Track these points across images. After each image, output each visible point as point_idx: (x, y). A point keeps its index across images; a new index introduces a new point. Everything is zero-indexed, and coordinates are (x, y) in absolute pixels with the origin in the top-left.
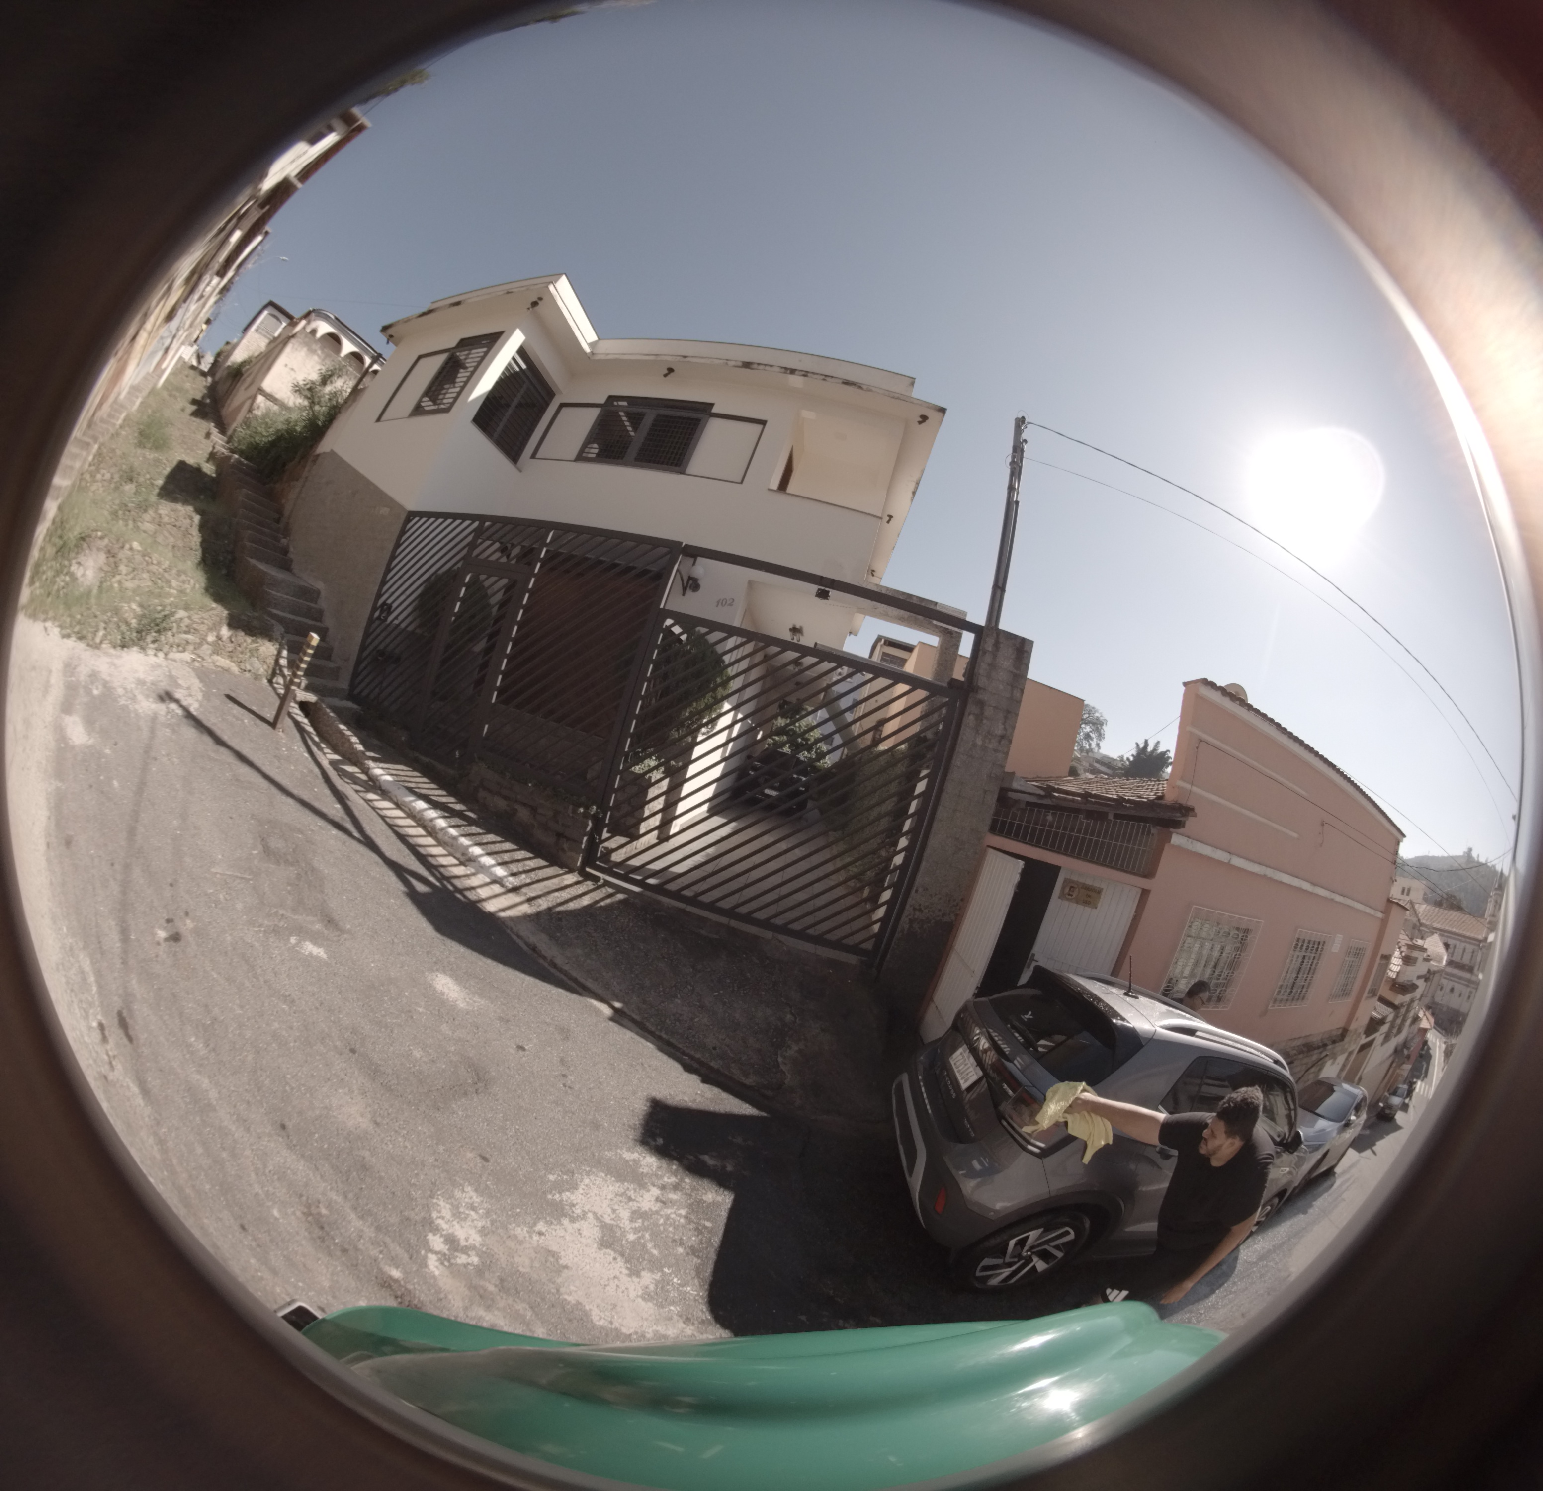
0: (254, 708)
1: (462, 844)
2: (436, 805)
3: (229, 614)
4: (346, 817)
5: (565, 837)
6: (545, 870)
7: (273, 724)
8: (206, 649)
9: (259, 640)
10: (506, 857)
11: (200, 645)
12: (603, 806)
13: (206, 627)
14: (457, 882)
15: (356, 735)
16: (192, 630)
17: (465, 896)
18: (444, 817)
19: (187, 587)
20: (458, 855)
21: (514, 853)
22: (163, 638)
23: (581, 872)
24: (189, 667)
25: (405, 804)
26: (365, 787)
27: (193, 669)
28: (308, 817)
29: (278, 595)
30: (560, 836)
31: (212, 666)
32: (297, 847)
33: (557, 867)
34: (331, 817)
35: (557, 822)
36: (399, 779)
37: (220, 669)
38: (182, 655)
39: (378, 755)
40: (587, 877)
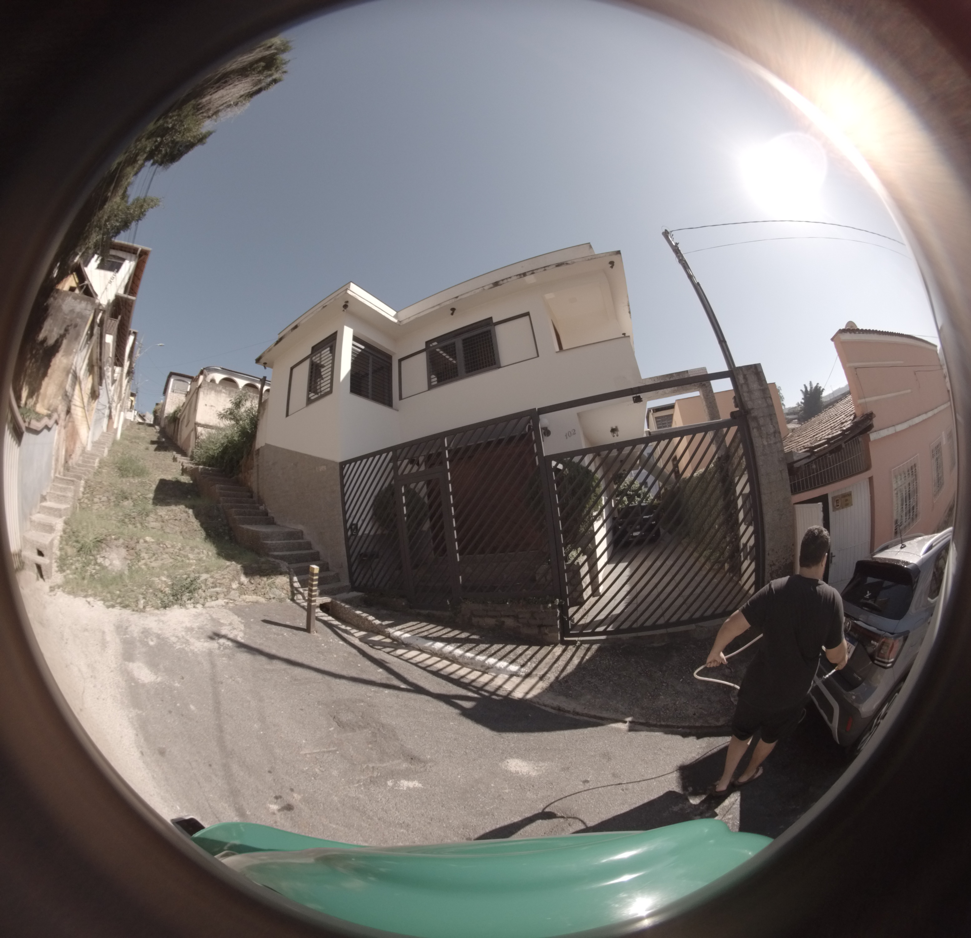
0: (288, 623)
2: (449, 641)
3: (242, 566)
5: (545, 626)
6: (539, 652)
7: (308, 630)
8: (234, 594)
9: (272, 577)
10: (512, 656)
11: (228, 592)
12: (563, 596)
13: (228, 580)
15: (371, 614)
16: (218, 585)
17: (498, 695)
18: (459, 647)
19: (203, 556)
20: (478, 668)
21: (515, 651)
22: (196, 595)
23: (563, 642)
24: (225, 608)
25: (426, 648)
26: (392, 647)
27: (230, 609)
28: (363, 688)
29: (274, 542)
30: (540, 626)
31: (243, 603)
32: (363, 713)
33: (546, 647)
34: (379, 681)
35: (535, 619)
36: (415, 633)
37: (250, 603)
38: (217, 602)
39: (391, 622)
40: (567, 644)
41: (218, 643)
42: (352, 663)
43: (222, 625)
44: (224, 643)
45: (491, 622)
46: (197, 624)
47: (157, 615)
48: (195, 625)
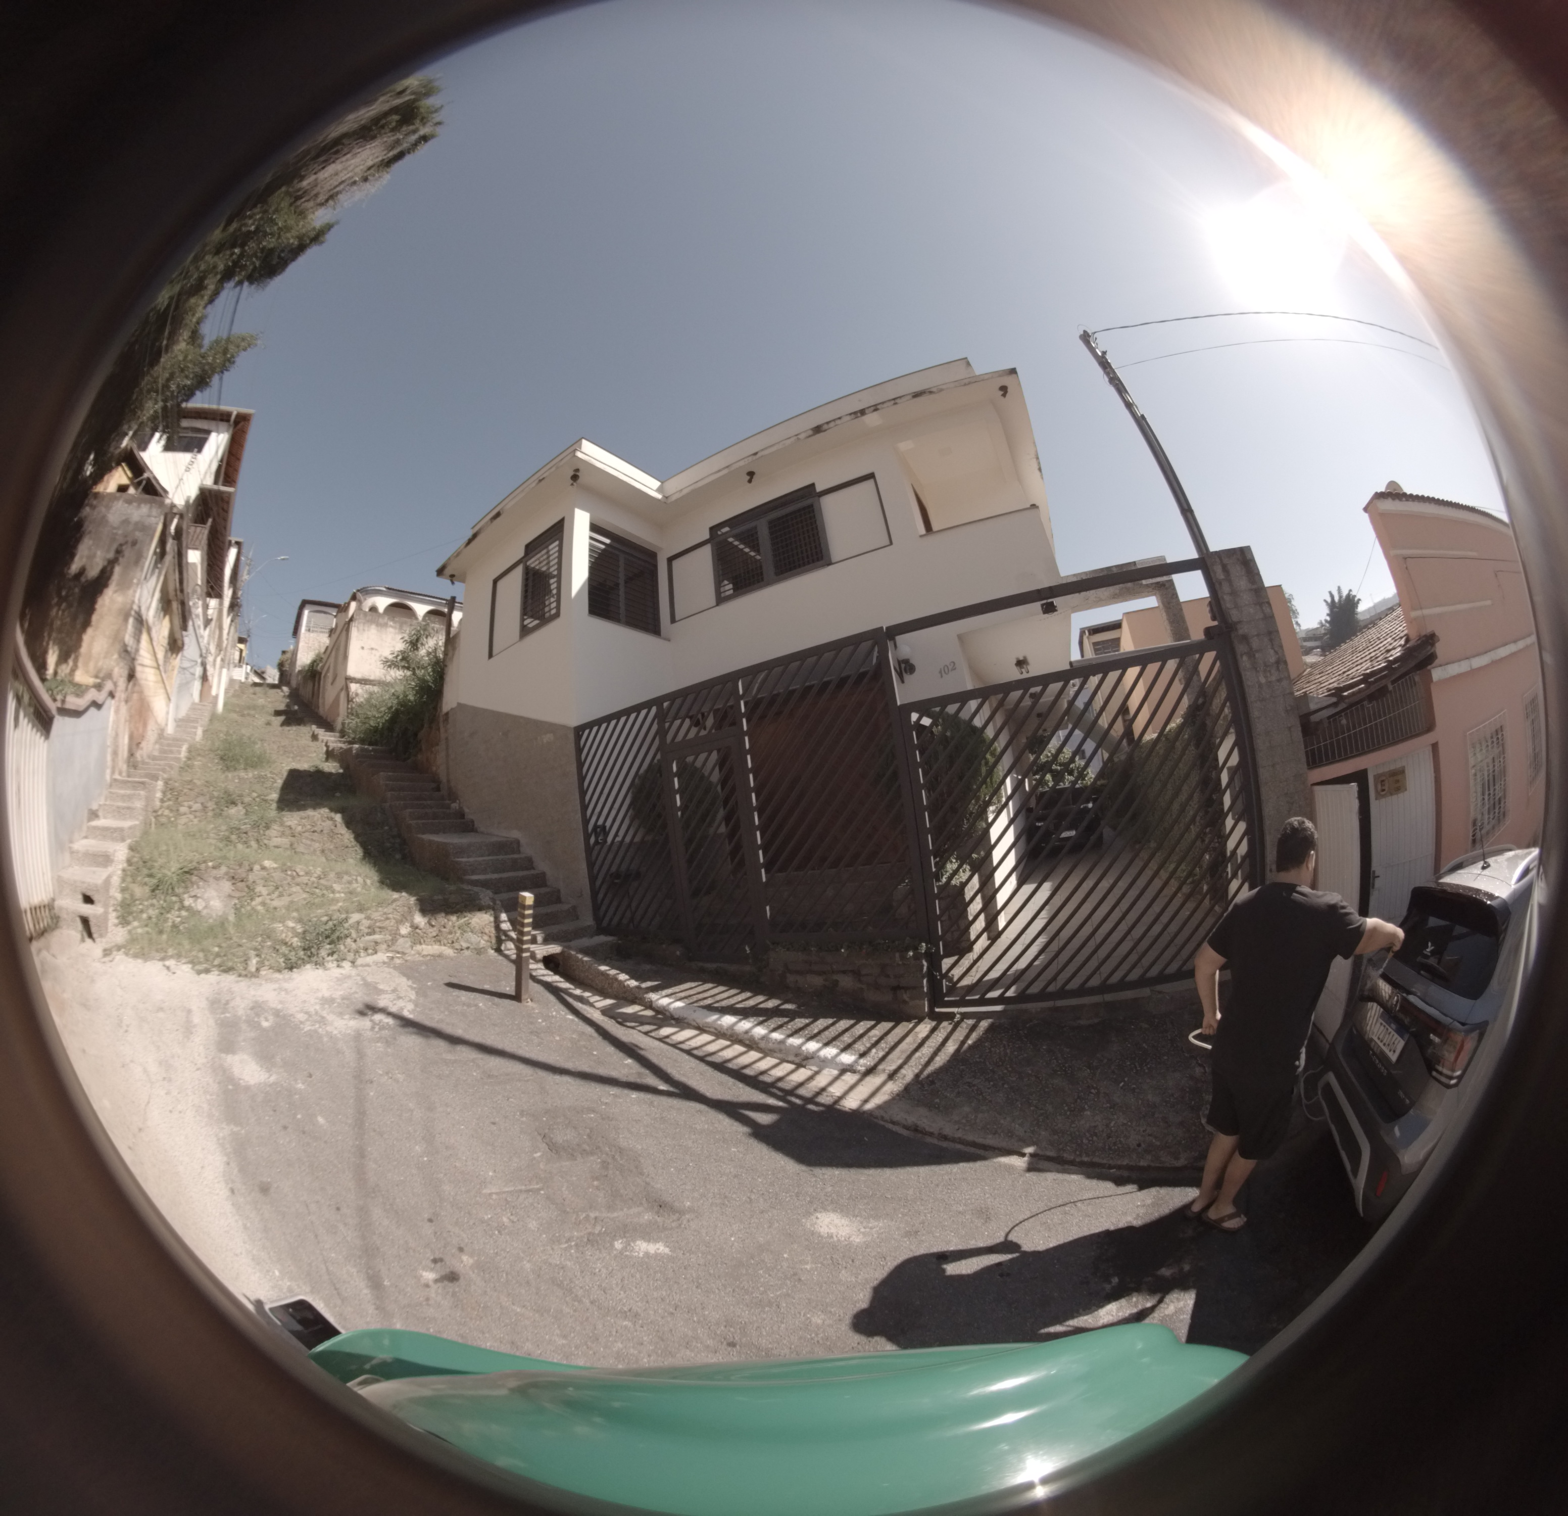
0: (487, 987)
1: (792, 1046)
2: (745, 1013)
3: (417, 900)
4: (644, 1072)
5: (903, 988)
6: (894, 1032)
7: (517, 997)
8: (403, 944)
9: (465, 914)
10: (847, 1038)
11: (394, 941)
12: (932, 939)
13: (393, 921)
14: (802, 1091)
15: (623, 971)
16: (377, 930)
17: (817, 1104)
18: (760, 1023)
19: (357, 887)
20: (791, 1058)
21: (852, 1030)
22: (342, 947)
23: (933, 1016)
24: (388, 967)
25: (709, 1025)
26: (654, 1024)
27: (395, 968)
28: (596, 1090)
29: (471, 860)
30: (896, 989)
31: (418, 958)
32: (591, 1130)
33: (904, 1023)
34: (624, 1079)
35: (888, 976)
36: (691, 1001)
37: (429, 958)
38: (375, 957)
39: (656, 983)
40: (940, 1018)
41: (371, 1021)
42: (584, 1050)
43: (380, 992)
44: (380, 1021)
45: (817, 981)
46: (341, 993)
47: (277, 981)
48: (338, 994)
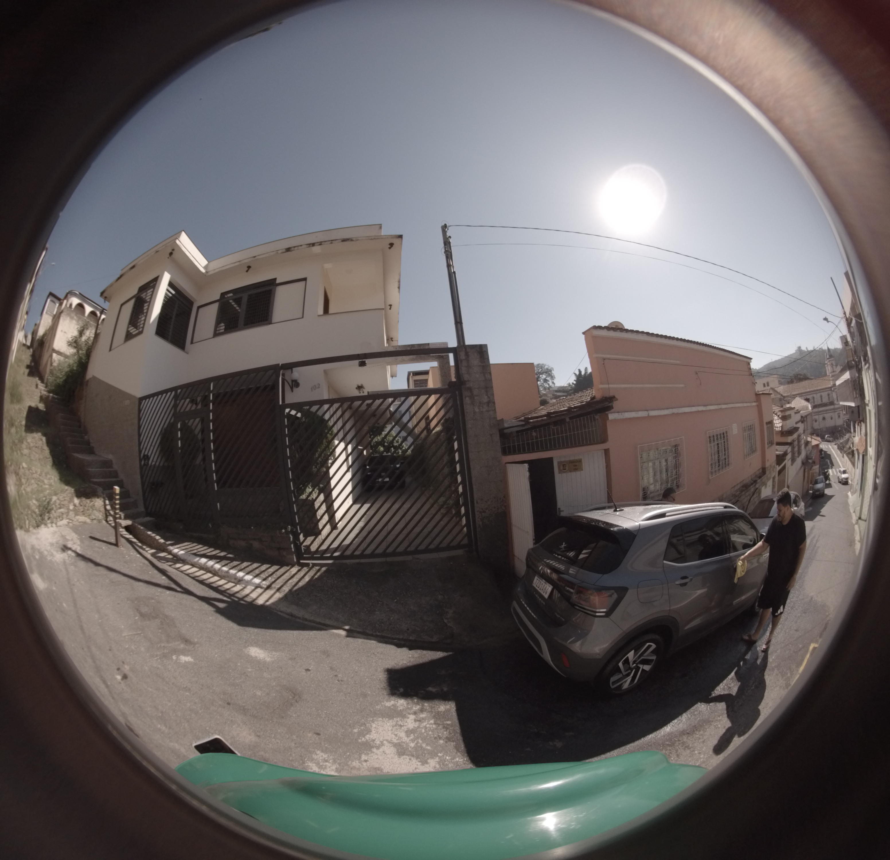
0: (105, 539)
1: (232, 574)
2: (211, 558)
3: (74, 490)
4: (170, 582)
5: (282, 549)
6: (279, 571)
7: (117, 545)
8: (71, 514)
9: (94, 500)
10: (257, 572)
11: (68, 513)
14: (238, 595)
15: (157, 535)
17: (245, 601)
19: (52, 482)
21: (260, 568)
22: (51, 515)
23: (299, 564)
24: (68, 527)
25: (195, 563)
26: (173, 562)
27: (71, 528)
28: (154, 589)
29: (93, 470)
30: (279, 549)
31: (77, 523)
33: (284, 567)
35: (274, 542)
36: (187, 551)
37: (81, 523)
39: (171, 542)
40: (303, 565)
42: (146, 571)
43: (68, 540)
44: (70, 554)
46: (55, 540)
